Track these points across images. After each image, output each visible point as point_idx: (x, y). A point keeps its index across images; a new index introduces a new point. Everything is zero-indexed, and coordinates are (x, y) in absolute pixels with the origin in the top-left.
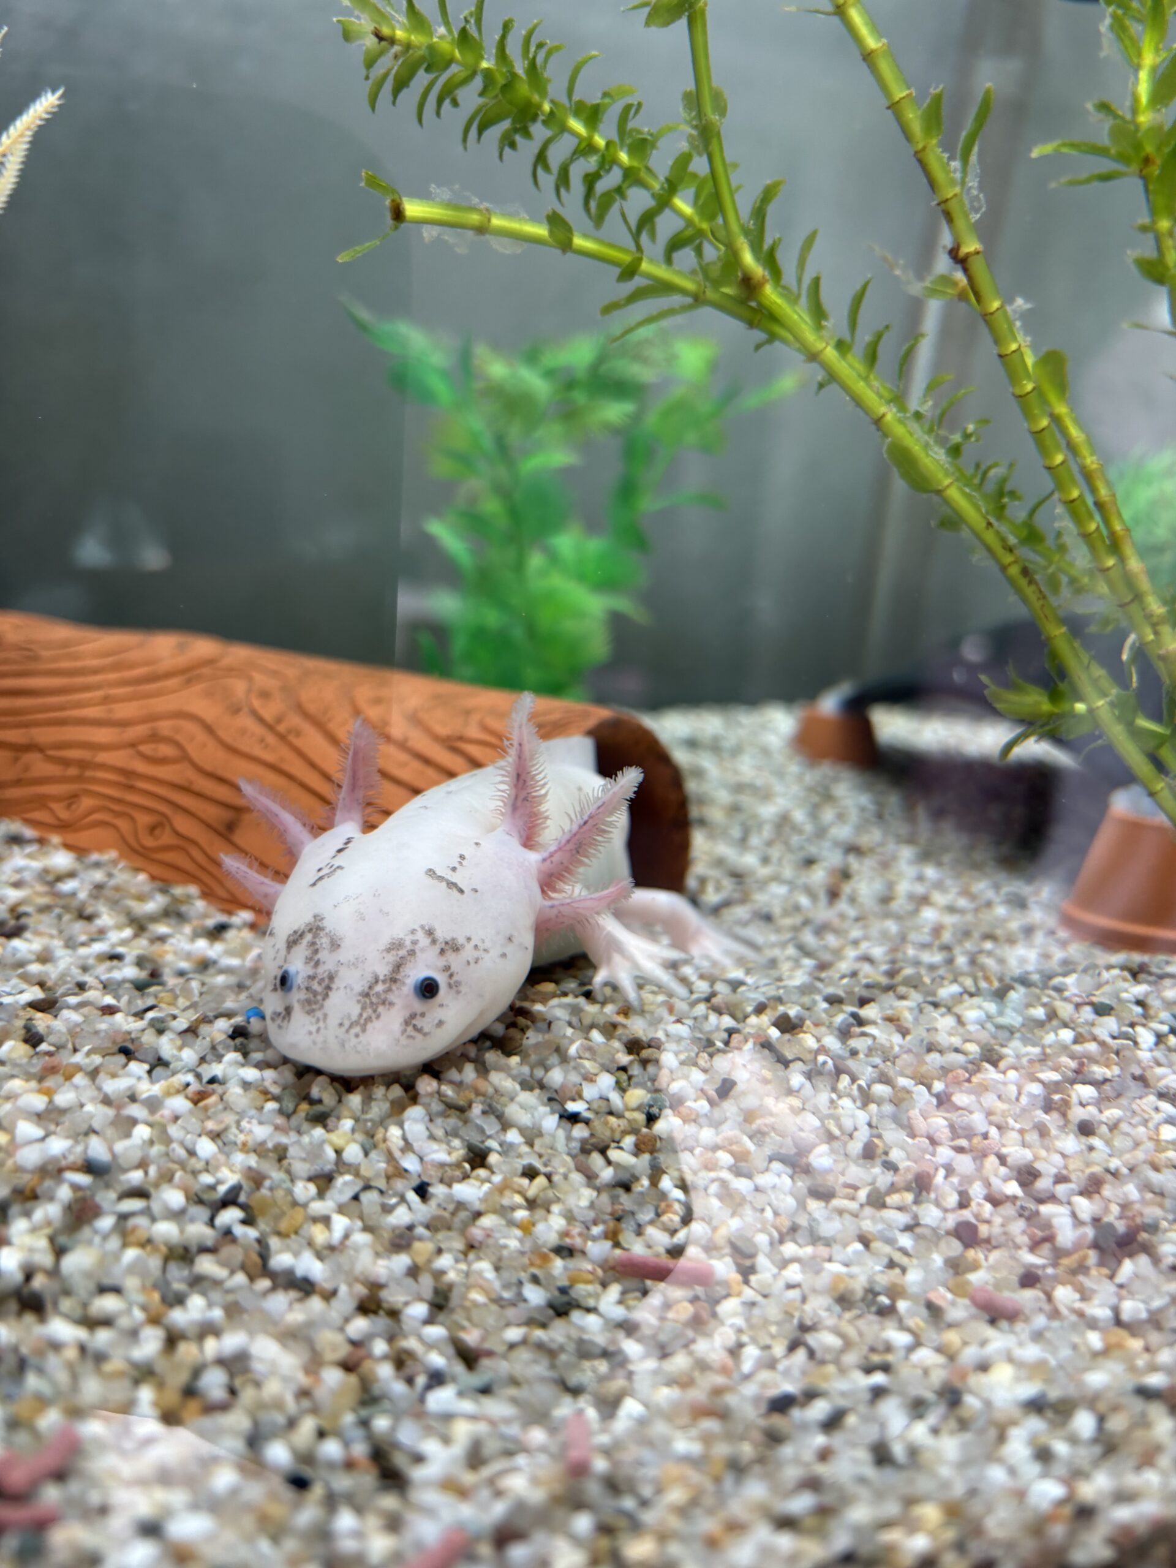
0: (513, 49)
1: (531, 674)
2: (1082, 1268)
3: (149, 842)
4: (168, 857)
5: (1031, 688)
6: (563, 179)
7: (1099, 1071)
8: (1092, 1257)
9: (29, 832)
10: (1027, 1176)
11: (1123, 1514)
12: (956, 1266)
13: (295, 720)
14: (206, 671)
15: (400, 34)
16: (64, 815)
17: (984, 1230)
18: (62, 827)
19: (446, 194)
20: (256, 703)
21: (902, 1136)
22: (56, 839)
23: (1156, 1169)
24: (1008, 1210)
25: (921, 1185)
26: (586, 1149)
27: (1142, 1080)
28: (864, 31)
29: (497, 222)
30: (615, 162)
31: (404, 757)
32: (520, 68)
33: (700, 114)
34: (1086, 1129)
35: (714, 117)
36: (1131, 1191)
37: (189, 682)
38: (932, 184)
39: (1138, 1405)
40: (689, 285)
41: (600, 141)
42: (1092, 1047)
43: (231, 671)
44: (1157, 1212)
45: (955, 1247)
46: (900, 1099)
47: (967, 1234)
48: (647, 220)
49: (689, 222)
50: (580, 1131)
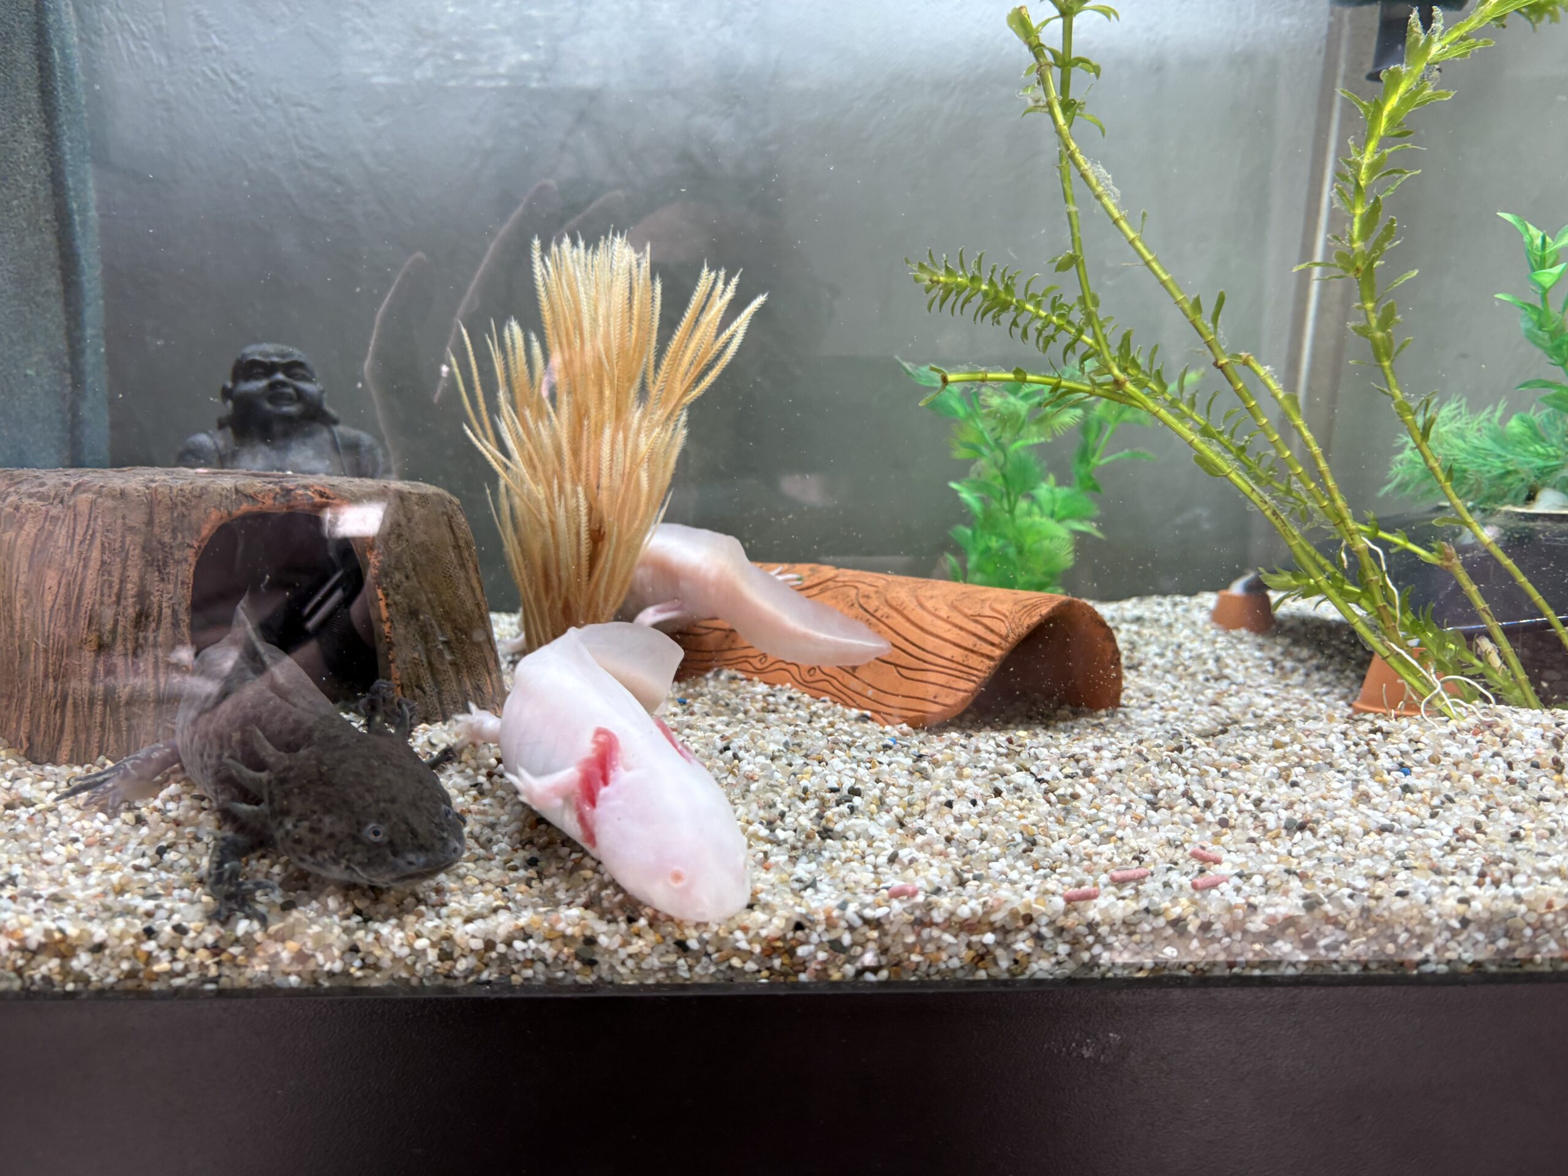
0: (997, 279)
1: (1022, 578)
2: (1278, 836)
3: (808, 678)
4: (819, 685)
5: (1284, 572)
6: (1025, 334)
7: (1307, 762)
8: (1284, 832)
9: (740, 675)
10: (1258, 802)
11: (1270, 911)
12: (1217, 835)
13: (887, 610)
14: (831, 584)
15: (942, 279)
16: (759, 666)
17: (1232, 822)
18: (759, 672)
19: (966, 367)
20: (862, 601)
21: (1200, 788)
22: (756, 678)
23: (1325, 799)
24: (1247, 815)
25: (1208, 805)
26: (1046, 792)
27: (1331, 765)
28: (1160, 271)
29: (990, 376)
30: (1051, 322)
31: (948, 627)
32: (1001, 287)
33: (1086, 307)
34: (1294, 784)
35: (1093, 309)
36: (1309, 807)
37: (822, 591)
38: (1201, 334)
39: (1285, 876)
40: (1087, 388)
41: (1043, 313)
42: (1308, 752)
43: (845, 584)
44: (1320, 815)
45: (1218, 828)
46: (1203, 774)
47: (1224, 823)
48: (1070, 347)
49: (1091, 347)
50: (1044, 786)
